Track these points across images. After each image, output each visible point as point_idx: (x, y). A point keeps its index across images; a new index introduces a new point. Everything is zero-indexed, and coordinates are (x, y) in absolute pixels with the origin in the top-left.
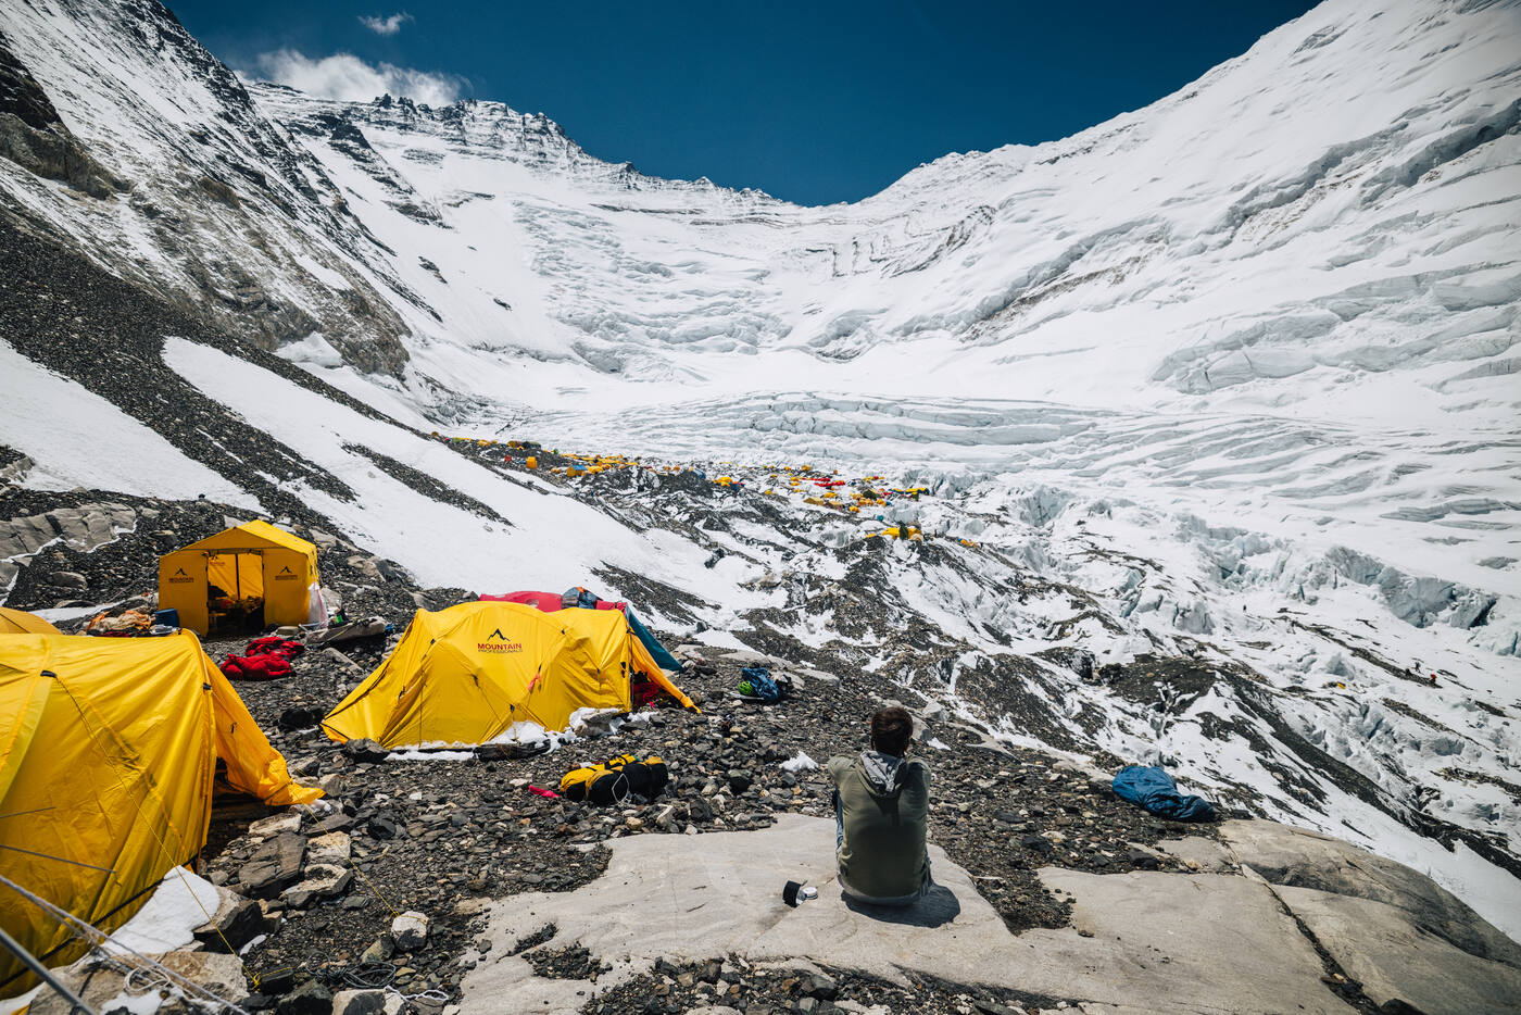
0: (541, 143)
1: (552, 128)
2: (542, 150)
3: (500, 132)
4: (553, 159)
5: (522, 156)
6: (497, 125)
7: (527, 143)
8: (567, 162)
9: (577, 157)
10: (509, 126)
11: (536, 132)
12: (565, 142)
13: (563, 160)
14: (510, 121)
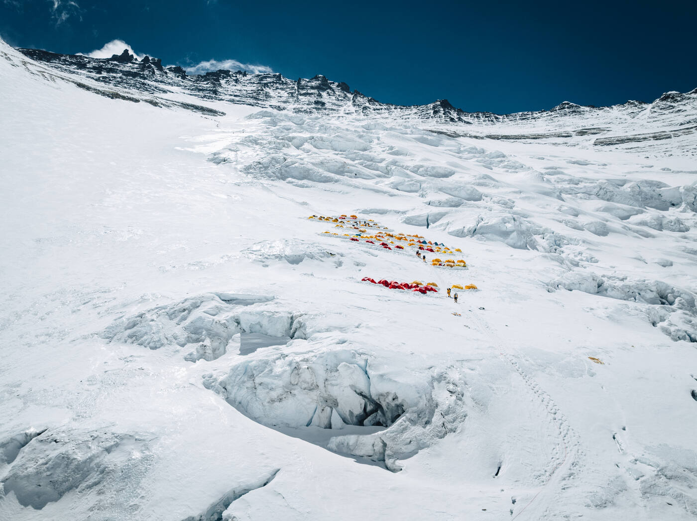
0: (320, 95)
1: (334, 86)
2: (320, 100)
3: (267, 90)
4: (334, 107)
5: (291, 106)
6: (266, 85)
7: (300, 97)
8: (353, 109)
9: (367, 104)
10: (280, 87)
11: (312, 88)
12: (350, 96)
13: (349, 106)
14: (283, 83)
